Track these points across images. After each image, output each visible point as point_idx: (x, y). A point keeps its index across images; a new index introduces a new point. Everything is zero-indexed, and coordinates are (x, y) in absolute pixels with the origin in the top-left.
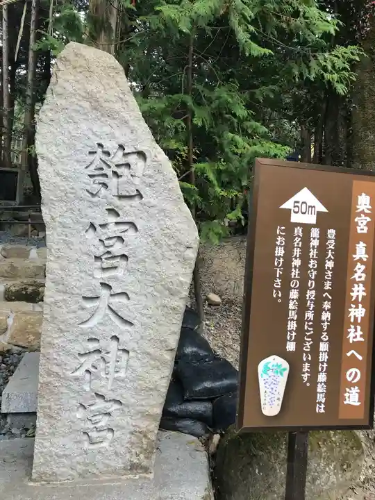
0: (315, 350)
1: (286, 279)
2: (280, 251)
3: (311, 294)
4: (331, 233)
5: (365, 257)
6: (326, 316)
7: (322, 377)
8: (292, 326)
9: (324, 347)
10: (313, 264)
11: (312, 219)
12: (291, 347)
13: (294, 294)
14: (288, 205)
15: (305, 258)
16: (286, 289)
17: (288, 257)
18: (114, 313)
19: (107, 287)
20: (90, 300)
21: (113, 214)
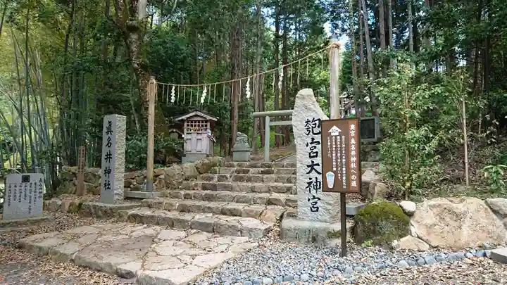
0: (342, 170)
1: (332, 151)
2: (329, 143)
3: (339, 155)
4: (343, 137)
5: (354, 143)
6: (344, 160)
7: (344, 178)
8: (334, 163)
9: (344, 169)
10: (339, 146)
11: (337, 134)
13: (334, 155)
14: (330, 131)
15: (336, 144)
16: (332, 153)
17: (331, 145)
18: (316, 171)
19: (313, 162)
20: (308, 166)
21: (313, 139)
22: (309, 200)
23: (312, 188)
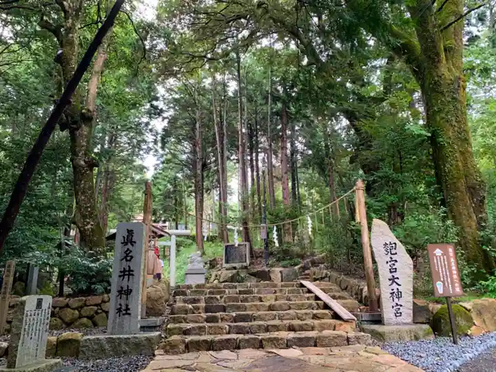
0: (447, 280)
1: (438, 266)
2: (435, 261)
3: (444, 269)
4: (445, 257)
5: (453, 261)
6: (448, 273)
7: (450, 286)
8: (441, 275)
9: (449, 279)
10: (443, 263)
11: (440, 254)
12: (442, 279)
13: (440, 269)
14: (435, 252)
15: (441, 262)
16: (438, 268)
17: (437, 262)
18: (397, 284)
19: (393, 276)
20: (390, 280)
21: (391, 258)
22: (393, 307)
23: (395, 298)
